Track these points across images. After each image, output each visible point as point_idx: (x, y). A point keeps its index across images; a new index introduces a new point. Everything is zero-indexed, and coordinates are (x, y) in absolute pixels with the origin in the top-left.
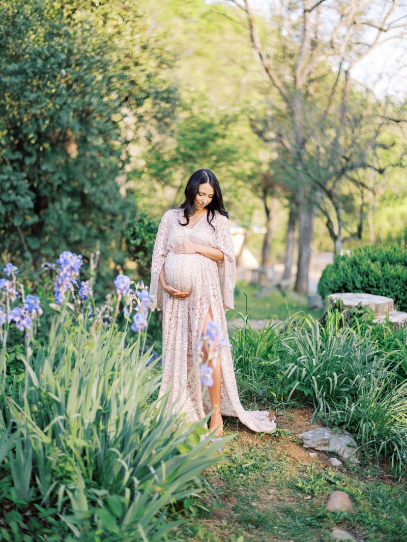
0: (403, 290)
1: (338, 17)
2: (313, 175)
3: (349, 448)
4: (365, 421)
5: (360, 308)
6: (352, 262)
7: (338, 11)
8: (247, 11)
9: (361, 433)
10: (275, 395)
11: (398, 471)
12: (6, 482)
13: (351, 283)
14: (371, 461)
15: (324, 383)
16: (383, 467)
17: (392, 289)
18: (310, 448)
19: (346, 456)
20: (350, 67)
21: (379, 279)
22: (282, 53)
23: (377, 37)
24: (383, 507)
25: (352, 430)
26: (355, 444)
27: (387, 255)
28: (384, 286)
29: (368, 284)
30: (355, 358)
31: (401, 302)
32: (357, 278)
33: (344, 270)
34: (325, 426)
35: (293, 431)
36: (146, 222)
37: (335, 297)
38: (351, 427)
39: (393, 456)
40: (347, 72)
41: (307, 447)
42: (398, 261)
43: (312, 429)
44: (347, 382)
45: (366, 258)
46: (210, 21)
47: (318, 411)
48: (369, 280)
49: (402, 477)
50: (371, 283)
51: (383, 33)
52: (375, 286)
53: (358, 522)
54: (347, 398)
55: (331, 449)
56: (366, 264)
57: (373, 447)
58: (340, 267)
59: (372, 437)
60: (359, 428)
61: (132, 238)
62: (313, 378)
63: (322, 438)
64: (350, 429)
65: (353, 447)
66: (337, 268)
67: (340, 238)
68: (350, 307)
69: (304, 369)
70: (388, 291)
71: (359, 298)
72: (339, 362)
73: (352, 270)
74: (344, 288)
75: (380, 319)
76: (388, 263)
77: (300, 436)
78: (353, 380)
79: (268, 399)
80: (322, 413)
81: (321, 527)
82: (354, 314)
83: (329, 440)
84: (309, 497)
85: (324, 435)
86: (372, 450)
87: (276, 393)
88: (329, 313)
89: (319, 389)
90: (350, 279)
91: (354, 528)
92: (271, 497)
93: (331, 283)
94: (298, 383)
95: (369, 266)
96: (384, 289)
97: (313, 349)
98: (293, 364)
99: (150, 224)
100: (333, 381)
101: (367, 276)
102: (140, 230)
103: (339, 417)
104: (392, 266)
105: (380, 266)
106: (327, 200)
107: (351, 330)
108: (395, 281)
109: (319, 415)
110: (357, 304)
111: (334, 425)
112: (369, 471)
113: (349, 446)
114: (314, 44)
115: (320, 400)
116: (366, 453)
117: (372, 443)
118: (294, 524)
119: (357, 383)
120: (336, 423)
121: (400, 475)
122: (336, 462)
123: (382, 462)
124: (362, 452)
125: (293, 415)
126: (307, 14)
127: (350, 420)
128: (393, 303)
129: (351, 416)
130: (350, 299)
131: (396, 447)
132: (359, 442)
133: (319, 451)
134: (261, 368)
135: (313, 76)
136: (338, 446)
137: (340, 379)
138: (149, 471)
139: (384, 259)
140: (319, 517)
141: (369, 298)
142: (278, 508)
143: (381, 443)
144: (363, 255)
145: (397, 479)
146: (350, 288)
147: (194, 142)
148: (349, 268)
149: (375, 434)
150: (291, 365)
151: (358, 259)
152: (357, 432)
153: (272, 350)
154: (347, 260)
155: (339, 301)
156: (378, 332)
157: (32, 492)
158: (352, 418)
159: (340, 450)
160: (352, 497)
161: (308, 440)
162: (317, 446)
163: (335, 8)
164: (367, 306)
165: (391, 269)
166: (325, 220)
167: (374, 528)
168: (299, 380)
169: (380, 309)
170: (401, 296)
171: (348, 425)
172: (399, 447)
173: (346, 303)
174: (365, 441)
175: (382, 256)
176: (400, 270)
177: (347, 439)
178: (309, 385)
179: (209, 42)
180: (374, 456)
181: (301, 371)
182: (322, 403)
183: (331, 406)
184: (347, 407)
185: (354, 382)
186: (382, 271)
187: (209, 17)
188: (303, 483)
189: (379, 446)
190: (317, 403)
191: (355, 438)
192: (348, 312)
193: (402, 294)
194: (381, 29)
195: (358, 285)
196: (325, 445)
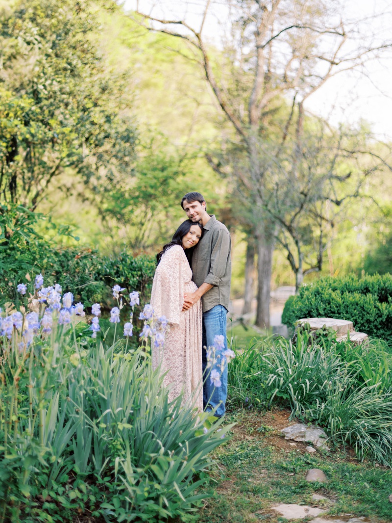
0: (361, 314)
1: (290, 50)
2: (273, 211)
3: (320, 439)
4: (333, 417)
5: (324, 330)
6: (315, 292)
7: (290, 44)
8: (200, 48)
9: (331, 427)
10: (259, 401)
11: (361, 455)
12: (69, 461)
13: (315, 310)
14: (340, 448)
15: (299, 389)
16: (348, 453)
17: (351, 314)
18: (290, 440)
19: (319, 445)
20: (303, 100)
21: (340, 306)
22: (235, 87)
23: (330, 70)
24: (351, 479)
25: (323, 425)
26: (325, 435)
27: (346, 285)
28: (344, 312)
29: (330, 310)
30: (323, 368)
31: (359, 325)
32: (320, 305)
33: (308, 299)
34: (301, 423)
35: (276, 427)
36: (129, 262)
37: (303, 321)
38: (322, 422)
39: (356, 444)
40: (300, 105)
41: (287, 438)
42: (355, 290)
43: (291, 425)
44: (317, 388)
45: (328, 287)
46: (158, 51)
47: (295, 411)
48: (331, 307)
49: (364, 459)
50: (332, 310)
51: (334, 66)
52: (336, 312)
53: (331, 488)
54: (317, 400)
55: (307, 440)
56: (327, 293)
57: (340, 438)
58: (305, 296)
59: (339, 429)
60: (328, 424)
61: (116, 276)
62: (290, 385)
63: (300, 431)
64: (321, 424)
65: (324, 438)
66: (302, 298)
67: (301, 271)
68: (316, 329)
69: (282, 379)
70: (348, 316)
71: (323, 322)
72: (310, 372)
73: (316, 299)
74: (309, 315)
75: (341, 339)
76: (347, 292)
77: (282, 431)
78: (322, 385)
79: (253, 404)
80: (298, 412)
81: (303, 493)
82: (320, 334)
83: (305, 432)
84: (292, 474)
85: (301, 429)
86: (339, 440)
87: (260, 399)
88: (299, 335)
89: (295, 394)
90: (314, 307)
91: (329, 493)
92: (262, 475)
93: (298, 311)
94: (277, 390)
95: (330, 295)
96: (345, 315)
97: (288, 363)
98: (273, 375)
99: (132, 263)
100: (306, 387)
101: (329, 304)
102: (123, 268)
103: (312, 415)
104: (350, 294)
105: (340, 295)
106: (287, 234)
107: (318, 347)
108: (354, 307)
109: (296, 414)
110: (321, 327)
111: (308, 422)
112: (338, 456)
113: (321, 437)
114: (267, 77)
115: (296, 402)
116: (335, 443)
117: (339, 435)
118: (282, 492)
119: (325, 387)
120: (310, 420)
121: (362, 457)
122: (311, 449)
123: (349, 449)
124: (332, 442)
125: (275, 416)
126: (260, 50)
127: (320, 417)
128: (352, 325)
129: (321, 414)
130: (315, 323)
131: (359, 436)
132: (328, 434)
133: (297, 442)
134: (245, 380)
135: (267, 110)
136: (313, 437)
137: (311, 385)
138: (179, 446)
139: (343, 288)
140: (301, 487)
141: (331, 321)
142: (269, 482)
143: (346, 434)
144: (325, 286)
145: (360, 461)
146: (315, 315)
147: (155, 181)
148: (313, 298)
149: (341, 426)
150: (271, 375)
151: (320, 289)
152: (327, 427)
153: (253, 366)
154: (310, 290)
155: (306, 325)
156: (341, 349)
157: (89, 468)
158: (322, 415)
159: (314, 441)
160: (326, 472)
161: (288, 433)
162: (296, 438)
163: (286, 41)
164: (330, 328)
165: (350, 297)
166: (286, 253)
167: (344, 492)
168: (278, 387)
169: (341, 330)
170: (359, 320)
171: (319, 421)
172: (361, 437)
173: (312, 326)
174: (334, 433)
175: (341, 285)
176: (358, 297)
177: (319, 432)
178: (286, 392)
179: (157, 72)
180: (342, 444)
181: (279, 381)
182: (298, 405)
183: (305, 408)
184: (317, 407)
185: (322, 387)
186: (342, 299)
187: (157, 46)
188: (287, 464)
189: (344, 436)
190: (293, 405)
191: (326, 432)
192: (314, 333)
193: (360, 318)
194: (333, 63)
195: (322, 312)
196: (302, 437)
